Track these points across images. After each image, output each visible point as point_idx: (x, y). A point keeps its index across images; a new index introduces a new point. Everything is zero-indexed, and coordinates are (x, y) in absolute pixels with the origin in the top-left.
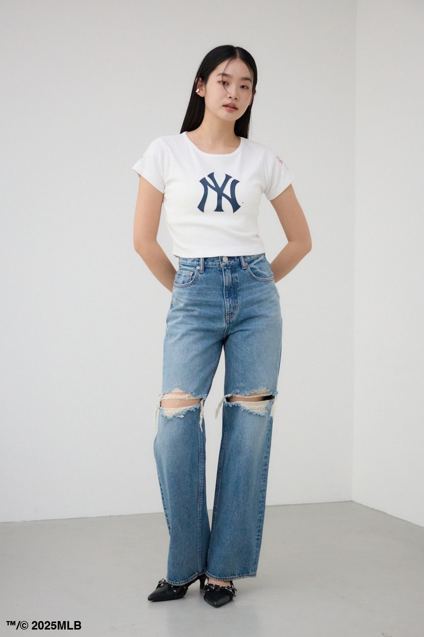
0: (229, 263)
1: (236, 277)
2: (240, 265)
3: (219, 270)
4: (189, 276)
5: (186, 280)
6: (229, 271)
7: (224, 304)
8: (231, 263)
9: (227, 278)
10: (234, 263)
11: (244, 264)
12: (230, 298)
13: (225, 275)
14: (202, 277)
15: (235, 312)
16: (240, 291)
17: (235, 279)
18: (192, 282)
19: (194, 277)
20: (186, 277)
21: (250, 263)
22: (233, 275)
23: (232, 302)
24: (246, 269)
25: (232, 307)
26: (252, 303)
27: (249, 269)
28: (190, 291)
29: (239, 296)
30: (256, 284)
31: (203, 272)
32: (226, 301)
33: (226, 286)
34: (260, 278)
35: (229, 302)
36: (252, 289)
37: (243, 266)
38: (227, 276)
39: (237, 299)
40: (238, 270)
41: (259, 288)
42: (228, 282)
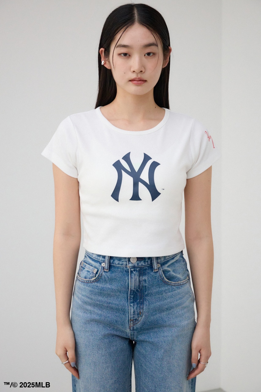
0: (138, 264)
1: (145, 281)
2: (151, 267)
3: (125, 271)
4: (93, 273)
5: (89, 276)
6: (137, 273)
7: (127, 308)
8: (140, 264)
9: (133, 281)
10: (144, 264)
11: (155, 266)
12: (135, 303)
13: (131, 278)
14: (106, 277)
15: (140, 319)
16: (147, 295)
17: (143, 282)
18: (95, 280)
19: (97, 275)
20: (89, 273)
21: (163, 264)
22: (141, 277)
23: (137, 308)
24: (157, 272)
25: (136, 313)
26: (160, 310)
27: (161, 272)
28: (91, 289)
29: (146, 302)
30: (167, 288)
31: (108, 271)
32: (130, 306)
33: (132, 290)
34: (172, 282)
35: (134, 307)
36: (162, 294)
37: (154, 268)
38: (134, 279)
39: (143, 305)
40: (148, 272)
41: (170, 293)
42: (135, 285)
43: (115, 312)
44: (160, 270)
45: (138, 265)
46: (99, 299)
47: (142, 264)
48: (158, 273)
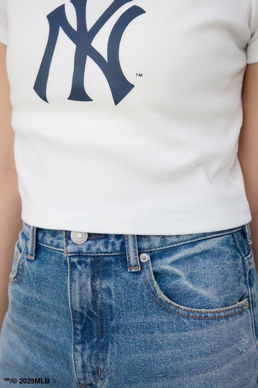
1: (108, 291)
6: (87, 271)
8: (94, 249)
10: (102, 249)
11: (132, 257)
12: (87, 346)
13: (72, 280)
14: (30, 272)
15: (99, 384)
16: (116, 329)
17: (105, 295)
21: (157, 256)
22: (98, 282)
23: (90, 357)
27: (148, 274)
29: (113, 346)
30: (165, 320)
31: (33, 258)
32: (75, 350)
33: (76, 311)
34: (181, 307)
35: (82, 355)
36: (152, 333)
37: (130, 262)
38: (77, 284)
39: (106, 353)
40: (116, 271)
41: (173, 334)
42: (81, 300)
43: (53, 360)
44: (147, 271)
45: (88, 249)
46: (23, 324)
47: (99, 249)
48: (142, 276)
